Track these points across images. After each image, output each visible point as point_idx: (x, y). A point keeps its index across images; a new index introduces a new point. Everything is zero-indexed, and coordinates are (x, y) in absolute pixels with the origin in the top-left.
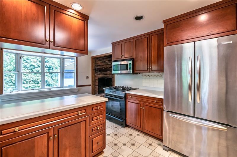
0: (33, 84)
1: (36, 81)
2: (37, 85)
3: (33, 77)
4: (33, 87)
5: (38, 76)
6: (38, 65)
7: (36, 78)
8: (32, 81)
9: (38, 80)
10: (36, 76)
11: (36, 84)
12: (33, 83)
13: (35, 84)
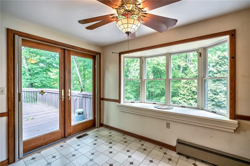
0: (211, 95)
1: (214, 91)
2: (216, 96)
3: (211, 85)
4: (210, 98)
5: (218, 85)
6: (217, 70)
7: (215, 87)
8: (210, 91)
9: (217, 90)
10: (215, 84)
11: (215, 94)
12: (211, 93)
13: (213, 95)
